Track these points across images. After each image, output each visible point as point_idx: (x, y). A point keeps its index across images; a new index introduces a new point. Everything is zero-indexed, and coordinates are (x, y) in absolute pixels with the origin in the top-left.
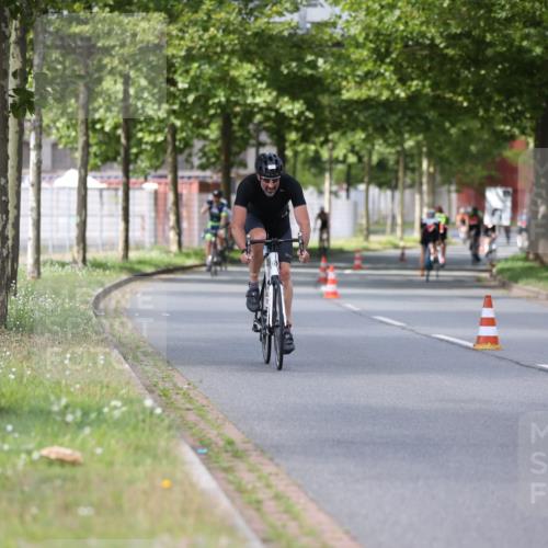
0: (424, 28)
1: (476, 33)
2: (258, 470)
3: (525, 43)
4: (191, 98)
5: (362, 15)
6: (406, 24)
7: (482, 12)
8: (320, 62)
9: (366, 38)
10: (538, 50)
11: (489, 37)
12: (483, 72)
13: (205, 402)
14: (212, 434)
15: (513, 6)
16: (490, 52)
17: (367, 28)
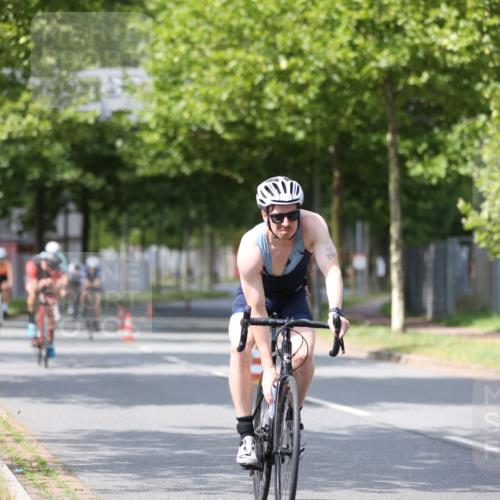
0: (205, 116)
1: (248, 120)
2: (66, 486)
3: (290, 129)
4: (10, 173)
5: (154, 105)
6: (190, 113)
7: (253, 103)
8: (119, 143)
9: (158, 125)
10: (300, 135)
11: (259, 124)
12: (255, 153)
13: (21, 429)
14: (27, 455)
15: (280, 99)
16: (260, 136)
17: (158, 116)
